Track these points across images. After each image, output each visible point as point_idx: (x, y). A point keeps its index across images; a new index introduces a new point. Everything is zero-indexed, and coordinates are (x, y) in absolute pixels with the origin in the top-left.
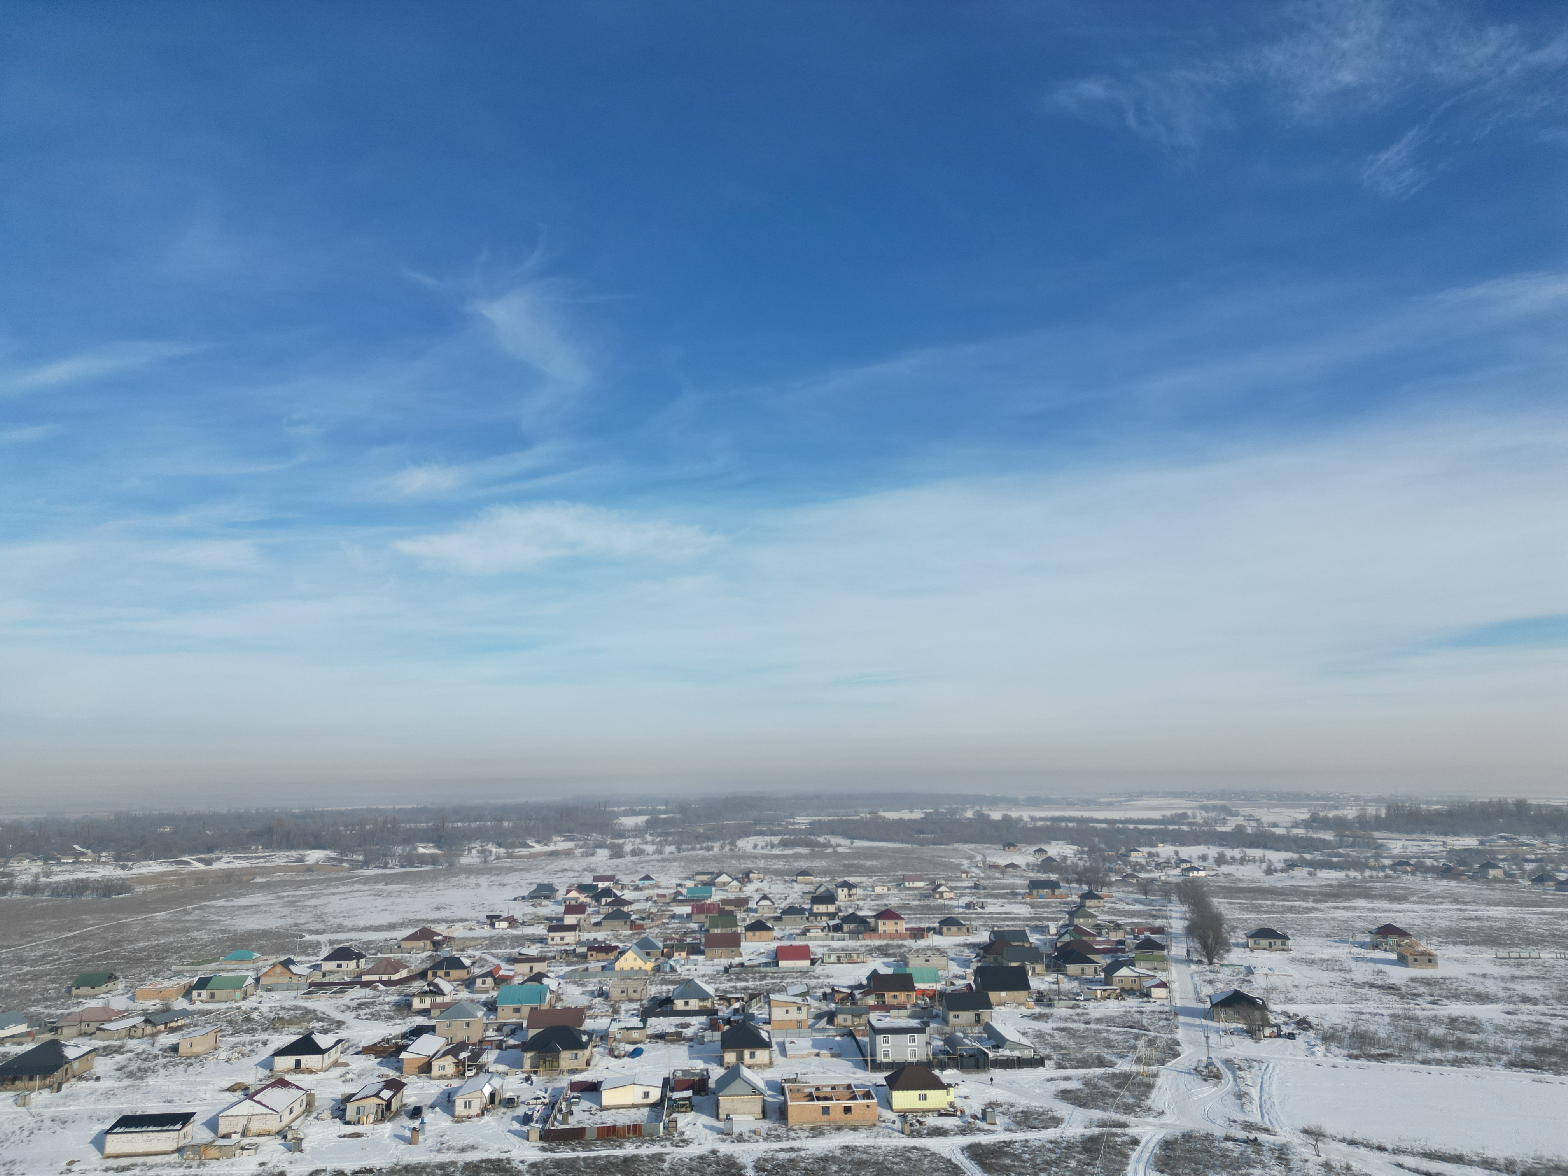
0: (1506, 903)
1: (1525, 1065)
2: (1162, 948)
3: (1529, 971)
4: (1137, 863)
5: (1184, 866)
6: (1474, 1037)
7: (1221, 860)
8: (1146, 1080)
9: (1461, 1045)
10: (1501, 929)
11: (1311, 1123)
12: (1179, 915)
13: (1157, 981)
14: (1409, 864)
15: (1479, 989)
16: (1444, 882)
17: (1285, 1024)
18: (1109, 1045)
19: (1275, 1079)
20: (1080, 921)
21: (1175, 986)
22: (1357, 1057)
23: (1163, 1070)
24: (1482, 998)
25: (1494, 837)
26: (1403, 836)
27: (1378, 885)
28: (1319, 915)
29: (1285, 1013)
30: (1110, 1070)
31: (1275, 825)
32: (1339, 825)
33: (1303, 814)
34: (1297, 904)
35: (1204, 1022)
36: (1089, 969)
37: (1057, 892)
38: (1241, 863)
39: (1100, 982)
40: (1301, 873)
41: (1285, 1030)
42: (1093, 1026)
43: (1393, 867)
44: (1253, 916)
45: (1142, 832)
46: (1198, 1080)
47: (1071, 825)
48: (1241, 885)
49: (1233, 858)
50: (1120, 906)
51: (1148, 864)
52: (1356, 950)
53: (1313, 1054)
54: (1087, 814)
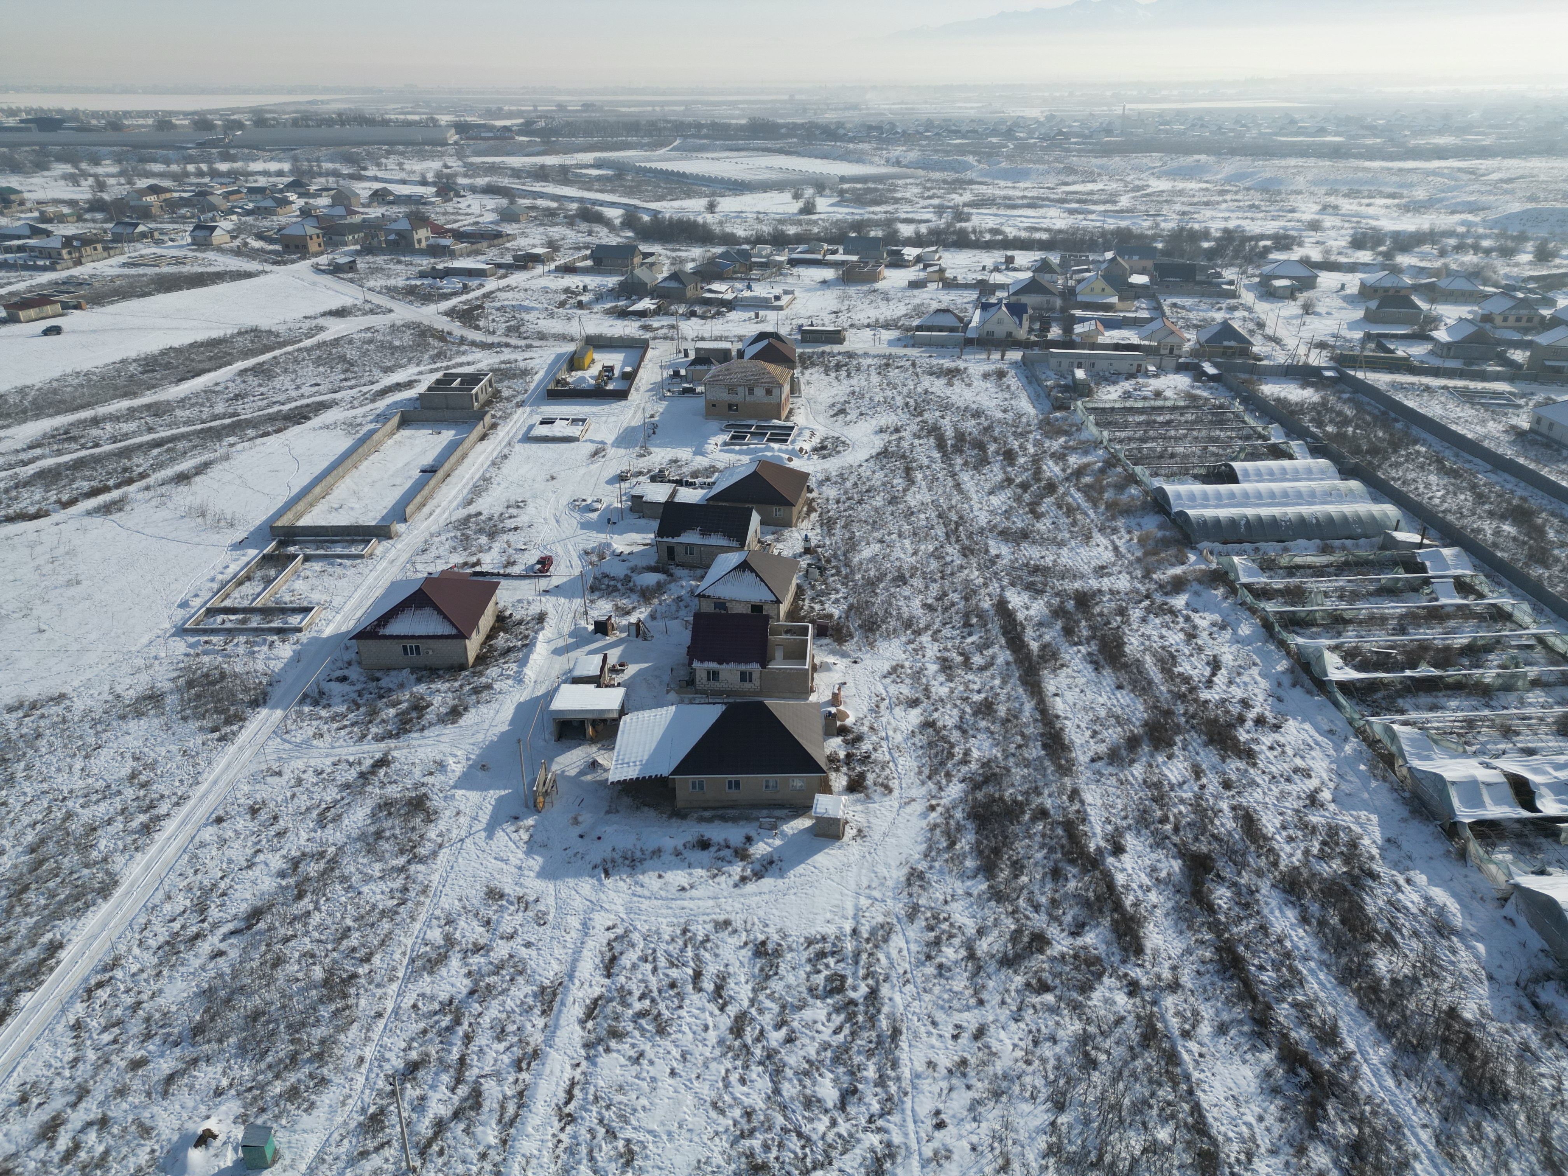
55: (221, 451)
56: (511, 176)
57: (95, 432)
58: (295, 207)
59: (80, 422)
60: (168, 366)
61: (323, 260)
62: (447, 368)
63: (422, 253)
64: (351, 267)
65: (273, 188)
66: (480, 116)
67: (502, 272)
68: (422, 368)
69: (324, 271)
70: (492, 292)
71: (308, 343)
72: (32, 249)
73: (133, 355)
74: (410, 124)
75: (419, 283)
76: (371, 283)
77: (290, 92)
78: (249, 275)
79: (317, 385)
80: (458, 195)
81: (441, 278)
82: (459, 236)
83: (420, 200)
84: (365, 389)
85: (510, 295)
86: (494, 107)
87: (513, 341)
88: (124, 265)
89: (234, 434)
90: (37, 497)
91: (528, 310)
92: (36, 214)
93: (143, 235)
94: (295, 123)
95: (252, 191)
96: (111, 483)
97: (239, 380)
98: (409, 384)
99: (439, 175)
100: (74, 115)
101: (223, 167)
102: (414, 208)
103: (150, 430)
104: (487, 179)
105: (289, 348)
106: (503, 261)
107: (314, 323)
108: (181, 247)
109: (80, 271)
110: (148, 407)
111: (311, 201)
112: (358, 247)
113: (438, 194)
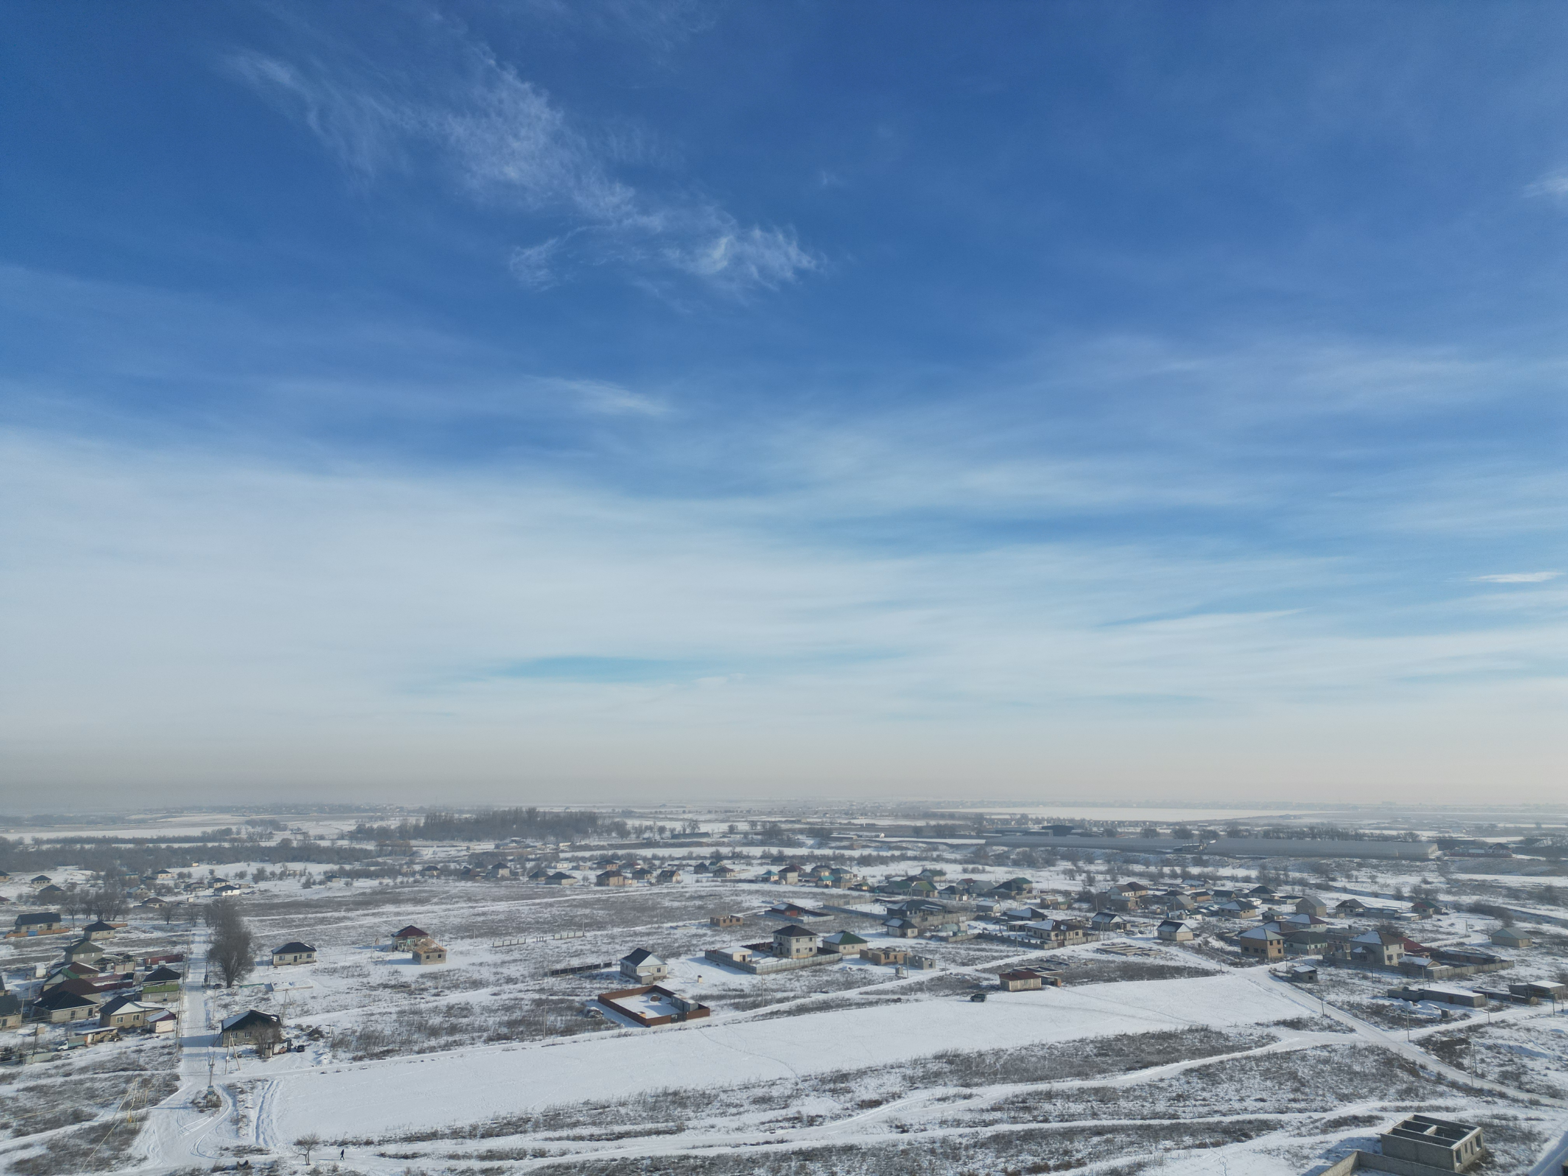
0: (508, 898)
1: (499, 1038)
2: (177, 976)
3: (516, 955)
4: (163, 886)
5: (218, 885)
6: (465, 1021)
7: (260, 876)
8: (132, 1126)
9: (453, 1029)
10: (500, 921)
11: (304, 1133)
12: (202, 939)
13: (165, 1014)
14: (436, 869)
15: (476, 976)
16: (463, 883)
17: (297, 1037)
18: (92, 1095)
19: (277, 1095)
20: (80, 958)
21: (185, 1016)
22: (361, 1059)
23: (154, 1111)
24: (476, 984)
25: (507, 841)
26: (436, 843)
27: (406, 890)
28: (349, 923)
29: (299, 1027)
30: (86, 1125)
31: (322, 838)
32: (382, 835)
33: (350, 826)
34: (329, 915)
35: (211, 1049)
36: (82, 1012)
37: (55, 926)
38: (281, 879)
39: (94, 1025)
40: (338, 884)
41: (296, 1043)
42: (75, 1077)
43: (422, 873)
44: (283, 931)
45: (175, 852)
46: (194, 1113)
47: (87, 846)
48: (276, 901)
49: (273, 874)
50: (134, 936)
51: (177, 886)
52: (377, 954)
53: (319, 1062)
54: (110, 834)
55: (1157, 1154)
56: (1507, 896)
57: (1047, 1107)
58: (1258, 912)
59: (1038, 1093)
60: (1119, 1053)
61: (1282, 967)
62: (1419, 1109)
63: (1393, 970)
64: (1311, 977)
65: (1239, 893)
66: (1468, 833)
67: (1494, 1003)
68: (1385, 1104)
69: (1281, 978)
70: (1481, 1026)
71: (1257, 1052)
72: (1030, 929)
73: (1091, 1036)
74: (1386, 839)
75: (1387, 1003)
76: (1332, 997)
77: (1266, 807)
78: (1206, 973)
79: (1262, 1100)
80: (1438, 912)
81: (1415, 1001)
82: (1438, 956)
83: (1393, 915)
84: (1316, 1116)
85: (1506, 1032)
86: (1486, 824)
87: (1511, 1092)
88: (1098, 951)
89: (1171, 1138)
90: (989, 1161)
91: (1532, 1055)
92: (1038, 901)
93: (1118, 926)
94: (1266, 834)
95: (1218, 894)
96: (1051, 1163)
97: (1183, 1079)
98: (1369, 1121)
99: (1416, 890)
100: (1081, 824)
101: (1195, 870)
102: (1385, 922)
103: (1094, 1115)
104: (1475, 898)
105: (1237, 1055)
106: (1496, 991)
107: (1266, 1031)
108: (1148, 939)
109: (1062, 952)
110: (1096, 1090)
111: (1275, 907)
112: (1320, 957)
113: (1414, 910)
